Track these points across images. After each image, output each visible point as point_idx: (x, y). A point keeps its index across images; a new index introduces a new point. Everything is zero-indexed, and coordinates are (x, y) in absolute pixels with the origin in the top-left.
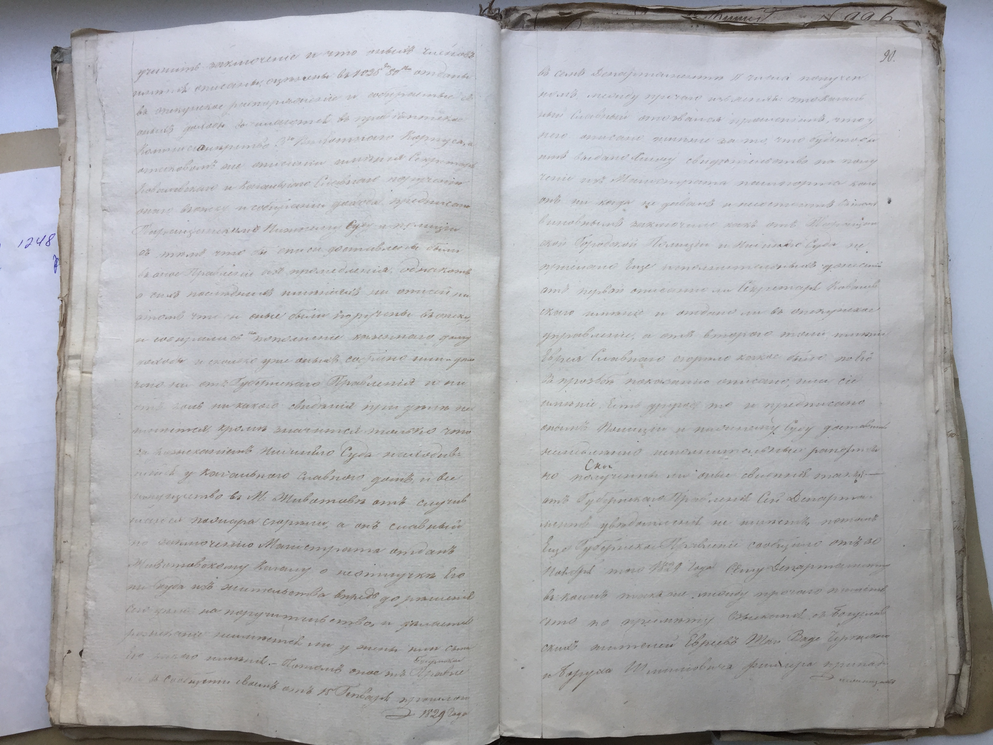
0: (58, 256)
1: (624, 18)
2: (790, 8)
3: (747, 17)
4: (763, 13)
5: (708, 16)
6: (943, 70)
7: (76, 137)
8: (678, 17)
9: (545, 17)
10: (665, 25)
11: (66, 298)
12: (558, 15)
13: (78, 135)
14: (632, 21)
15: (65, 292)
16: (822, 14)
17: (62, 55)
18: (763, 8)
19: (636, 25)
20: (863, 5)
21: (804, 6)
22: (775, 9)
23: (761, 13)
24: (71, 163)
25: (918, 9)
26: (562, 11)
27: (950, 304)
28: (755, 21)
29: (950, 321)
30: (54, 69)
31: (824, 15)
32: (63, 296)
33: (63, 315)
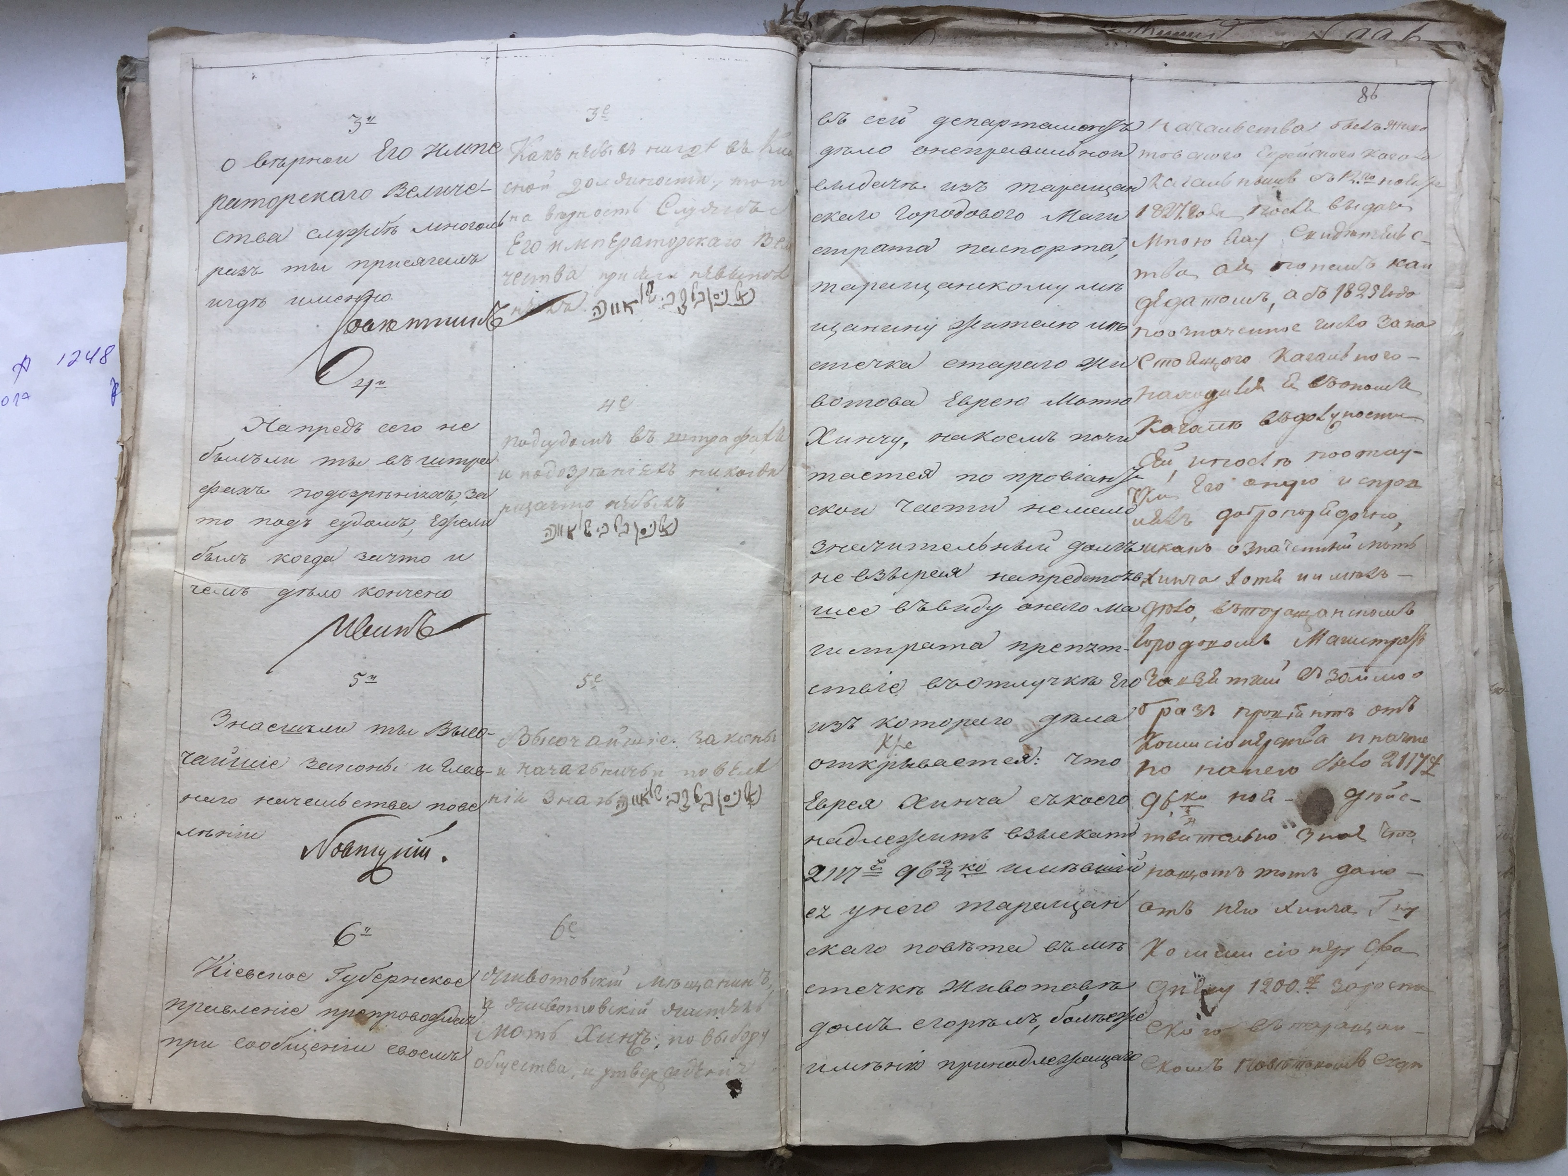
0: (118, 380)
1: (1002, 28)
2: (1260, 20)
3: (1193, 33)
4: (1218, 27)
5: (1133, 30)
6: (1498, 121)
7: (152, 195)
8: (1085, 29)
9: (879, 25)
10: (1066, 41)
11: (129, 443)
12: (900, 22)
13: (156, 192)
14: (1014, 34)
15: (128, 434)
16: (1311, 30)
17: (133, 71)
18: (1219, 20)
19: (1020, 40)
20: (1376, 18)
21: (1282, 18)
22: (1237, 21)
23: (1216, 27)
24: (144, 235)
25: (1462, 26)
26: (906, 17)
27: (1501, 485)
28: (1207, 39)
29: (1499, 513)
30: (122, 91)
31: (1314, 32)
32: (125, 439)
33: (123, 468)
